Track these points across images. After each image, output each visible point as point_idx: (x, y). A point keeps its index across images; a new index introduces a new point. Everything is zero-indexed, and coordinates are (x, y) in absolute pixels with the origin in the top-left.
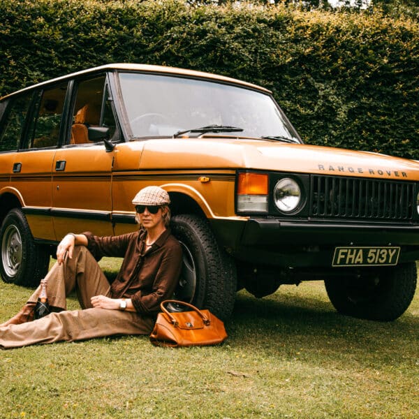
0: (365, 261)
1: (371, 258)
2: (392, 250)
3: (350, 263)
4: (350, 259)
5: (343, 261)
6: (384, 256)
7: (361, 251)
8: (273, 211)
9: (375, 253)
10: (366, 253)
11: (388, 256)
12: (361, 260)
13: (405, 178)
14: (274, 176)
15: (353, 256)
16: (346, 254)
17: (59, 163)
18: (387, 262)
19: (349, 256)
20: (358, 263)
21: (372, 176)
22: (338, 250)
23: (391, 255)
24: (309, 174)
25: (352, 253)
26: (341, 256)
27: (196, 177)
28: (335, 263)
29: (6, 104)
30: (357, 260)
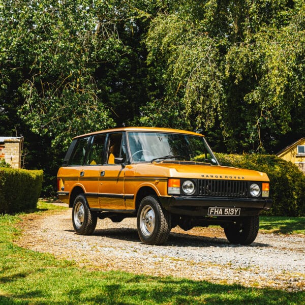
0: (223, 214)
1: (226, 212)
2: (236, 210)
3: (216, 214)
4: (216, 213)
5: (213, 213)
6: (233, 212)
7: (221, 210)
8: (182, 193)
9: (228, 211)
10: (223, 210)
11: (234, 212)
12: (221, 213)
13: (243, 179)
14: (183, 180)
15: (217, 212)
16: (214, 211)
17: (102, 173)
18: (234, 214)
19: (215, 211)
20: (220, 214)
21: (226, 179)
22: (210, 209)
23: (236, 211)
24: (197, 179)
25: (217, 210)
26: (211, 211)
27: (154, 180)
28: (209, 214)
29: (76, 141)
30: (219, 213)
